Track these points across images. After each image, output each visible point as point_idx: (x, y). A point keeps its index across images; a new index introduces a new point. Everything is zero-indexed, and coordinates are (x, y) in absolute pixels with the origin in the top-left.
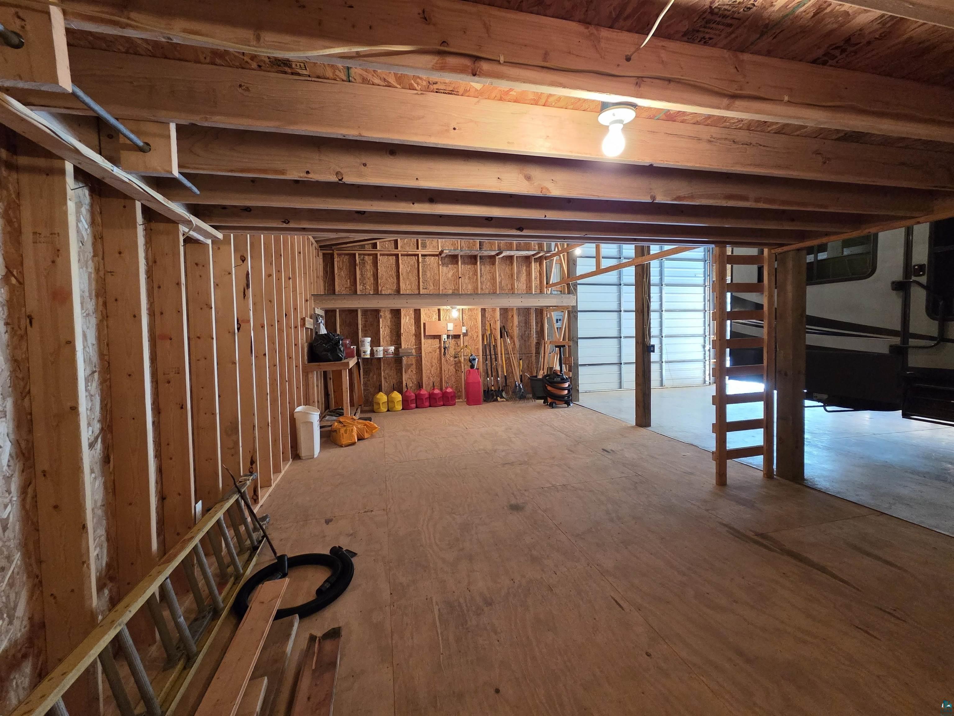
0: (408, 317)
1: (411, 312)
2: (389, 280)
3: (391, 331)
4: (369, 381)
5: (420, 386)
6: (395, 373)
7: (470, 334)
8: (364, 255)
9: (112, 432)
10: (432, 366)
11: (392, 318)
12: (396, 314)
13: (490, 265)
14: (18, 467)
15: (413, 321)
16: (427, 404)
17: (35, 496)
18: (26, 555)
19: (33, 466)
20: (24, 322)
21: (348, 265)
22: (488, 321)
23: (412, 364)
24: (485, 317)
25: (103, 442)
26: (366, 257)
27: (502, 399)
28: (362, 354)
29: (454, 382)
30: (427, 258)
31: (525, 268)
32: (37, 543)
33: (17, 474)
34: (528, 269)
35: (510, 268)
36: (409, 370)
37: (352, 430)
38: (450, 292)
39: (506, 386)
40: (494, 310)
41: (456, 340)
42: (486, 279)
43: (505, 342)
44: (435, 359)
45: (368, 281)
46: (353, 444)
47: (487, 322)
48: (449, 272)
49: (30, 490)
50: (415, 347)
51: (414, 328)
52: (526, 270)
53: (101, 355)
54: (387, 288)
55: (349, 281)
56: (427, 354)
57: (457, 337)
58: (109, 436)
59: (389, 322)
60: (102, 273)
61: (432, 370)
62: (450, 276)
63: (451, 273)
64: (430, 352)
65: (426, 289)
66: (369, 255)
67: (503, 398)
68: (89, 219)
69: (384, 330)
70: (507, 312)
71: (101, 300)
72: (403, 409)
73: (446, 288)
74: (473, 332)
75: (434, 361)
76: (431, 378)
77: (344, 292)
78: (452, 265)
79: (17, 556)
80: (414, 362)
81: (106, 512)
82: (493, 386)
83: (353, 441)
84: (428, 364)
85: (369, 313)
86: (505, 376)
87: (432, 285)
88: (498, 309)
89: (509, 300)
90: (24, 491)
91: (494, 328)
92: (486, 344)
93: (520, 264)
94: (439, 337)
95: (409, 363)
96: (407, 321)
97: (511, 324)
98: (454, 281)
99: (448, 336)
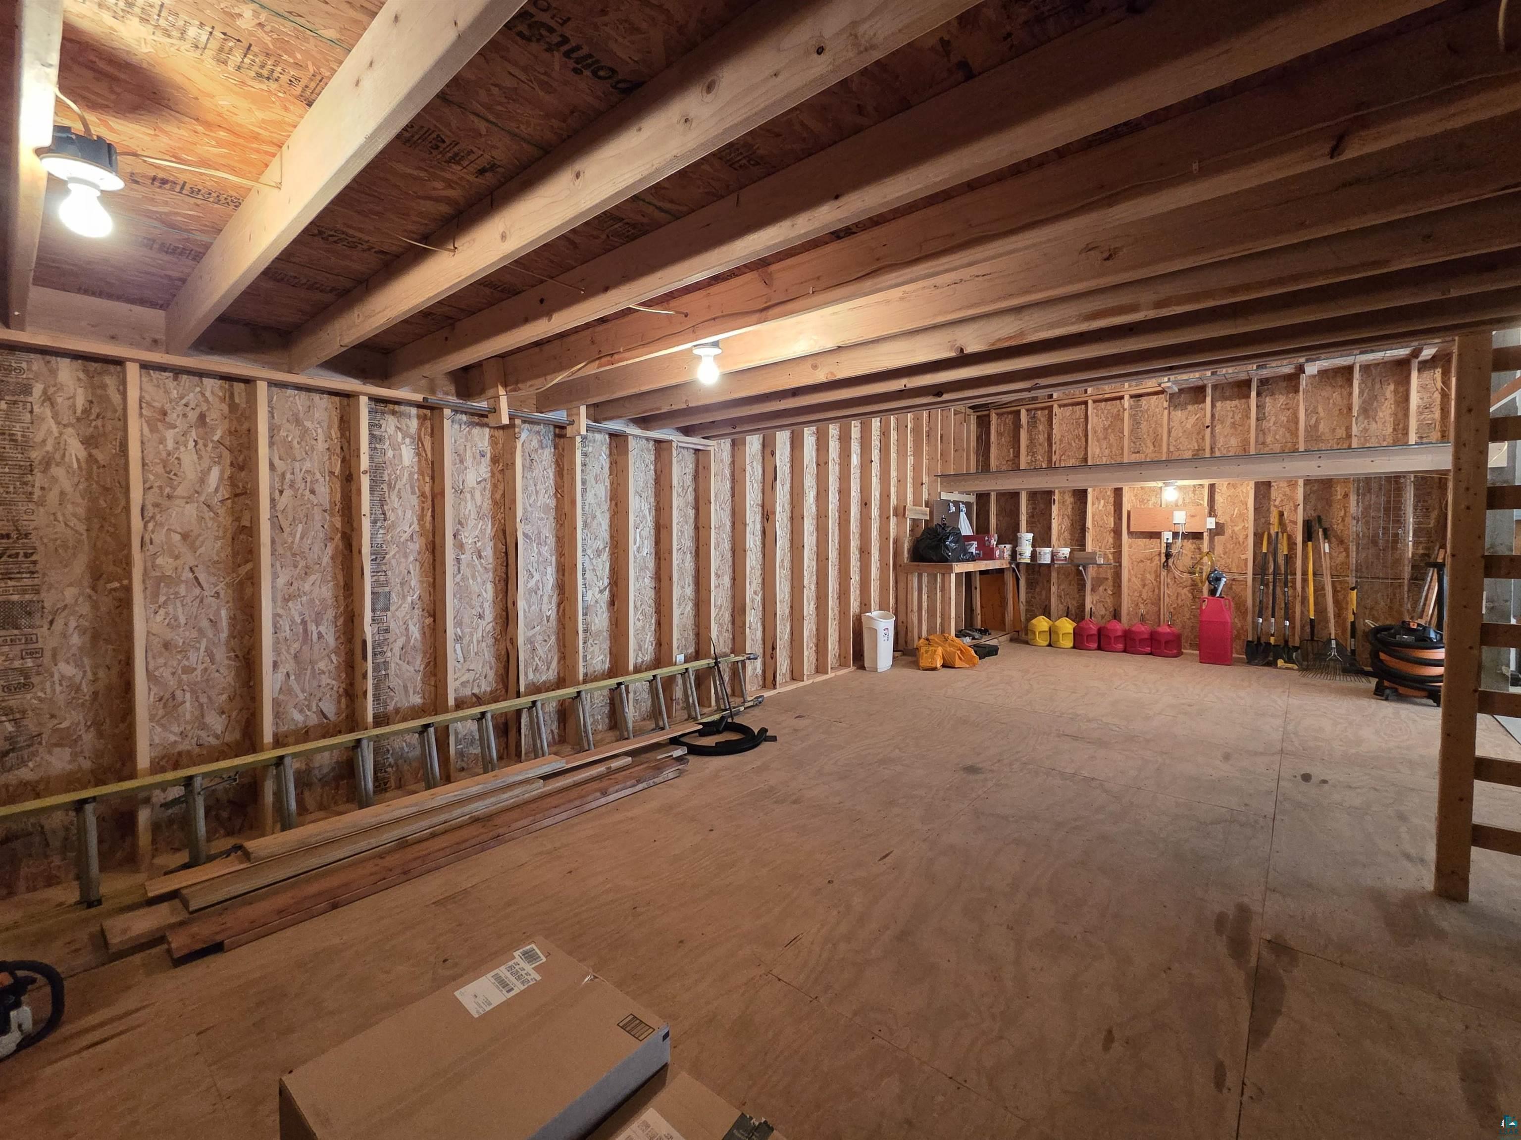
0: (1102, 502)
1: (1109, 493)
2: (1074, 444)
3: (1072, 525)
4: (1035, 598)
5: (1116, 615)
6: (1076, 591)
7: (1228, 532)
8: (1036, 409)
9: (617, 586)
10: (1144, 586)
11: (1075, 503)
12: (1081, 496)
13: (1288, 393)
14: (556, 593)
15: (1111, 508)
16: (1120, 646)
17: (564, 610)
18: (558, 639)
19: (564, 594)
20: (563, 517)
21: (1012, 427)
22: (1275, 506)
23: (1107, 579)
24: (1269, 499)
25: (610, 591)
26: (1039, 412)
27: (1290, 665)
28: (1018, 556)
29: (1190, 619)
30: (1144, 401)
31: (1392, 387)
32: (564, 634)
33: (555, 596)
34: (1401, 389)
35: (1345, 393)
36: (1101, 588)
37: (935, 651)
38: (1188, 455)
39: (1312, 639)
40: (1292, 484)
41: (1198, 542)
42: (1274, 424)
43: (1317, 551)
44: (1150, 573)
45: (1040, 448)
46: (935, 669)
47: (1272, 508)
48: (1187, 418)
49: (562, 606)
50: (1112, 550)
51: (1112, 519)
52: (1396, 392)
53: (612, 537)
54: (1068, 456)
55: (1011, 450)
56: (1135, 563)
57: (1197, 536)
58: (615, 589)
59: (1069, 510)
60: (615, 486)
61: (1144, 591)
62: (1189, 426)
63: (1192, 420)
64: (1142, 561)
65: (1138, 452)
66: (1042, 409)
67: (1293, 663)
68: (608, 452)
69: (1059, 522)
70: (1331, 487)
71: (613, 503)
72: (1074, 647)
73: (1178, 449)
74: (1236, 529)
75: (1148, 576)
76: (1142, 606)
77: (1004, 468)
78: (1196, 406)
79: (553, 638)
80: (1109, 576)
81: (610, 636)
82: (1272, 635)
83: (934, 666)
84: (1137, 582)
85: (1039, 496)
86: (1311, 620)
87: (1150, 445)
88: (1301, 482)
89: (1285, 464)
90: (559, 605)
91: (1291, 521)
92: (1265, 550)
93: (1378, 380)
94: (1157, 535)
95: (1101, 576)
96: (1100, 508)
97: (1342, 513)
98: (1198, 433)
99: (1175, 535)
